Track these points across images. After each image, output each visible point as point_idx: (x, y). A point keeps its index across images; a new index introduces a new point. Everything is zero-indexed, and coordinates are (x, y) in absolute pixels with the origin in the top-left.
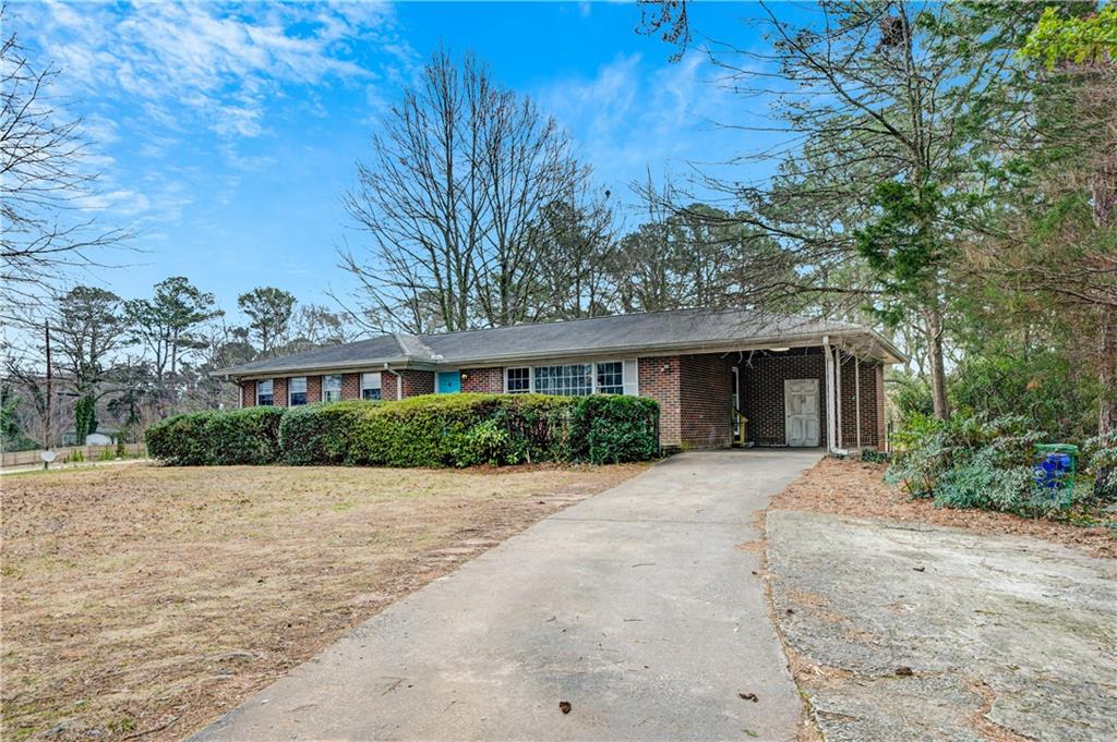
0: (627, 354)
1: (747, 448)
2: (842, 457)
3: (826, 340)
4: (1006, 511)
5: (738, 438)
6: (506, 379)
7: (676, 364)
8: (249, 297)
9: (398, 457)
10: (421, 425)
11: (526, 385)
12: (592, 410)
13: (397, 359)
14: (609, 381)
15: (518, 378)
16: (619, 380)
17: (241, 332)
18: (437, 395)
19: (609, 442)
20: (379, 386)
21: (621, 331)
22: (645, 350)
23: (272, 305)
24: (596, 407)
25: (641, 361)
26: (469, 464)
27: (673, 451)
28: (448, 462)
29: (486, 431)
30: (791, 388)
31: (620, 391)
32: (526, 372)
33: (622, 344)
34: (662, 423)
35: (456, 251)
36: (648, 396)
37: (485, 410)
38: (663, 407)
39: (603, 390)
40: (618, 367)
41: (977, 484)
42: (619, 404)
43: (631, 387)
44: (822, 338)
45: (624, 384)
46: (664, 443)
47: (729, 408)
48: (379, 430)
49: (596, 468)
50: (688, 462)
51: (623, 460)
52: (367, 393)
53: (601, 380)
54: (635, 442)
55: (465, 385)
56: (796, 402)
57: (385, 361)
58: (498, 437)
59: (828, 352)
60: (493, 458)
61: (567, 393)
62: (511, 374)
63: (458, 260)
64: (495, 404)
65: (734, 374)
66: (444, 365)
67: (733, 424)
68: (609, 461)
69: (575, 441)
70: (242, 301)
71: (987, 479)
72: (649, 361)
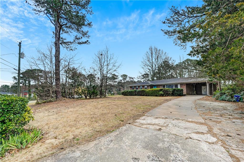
0: (179, 83)
1: (196, 95)
2: (209, 96)
3: (207, 81)
4: (227, 101)
5: (195, 94)
6: (162, 86)
7: (185, 84)
8: (122, 76)
9: (151, 95)
10: (153, 92)
11: (165, 87)
12: (174, 90)
13: (149, 84)
14: (176, 86)
15: (164, 86)
16: (177, 86)
17: (121, 80)
18: (153, 88)
19: (177, 94)
20: (147, 87)
21: (177, 80)
22: (181, 83)
23: (125, 76)
24: (175, 90)
25: (180, 84)
26: (159, 96)
27: (185, 95)
28: (156, 96)
29: (161, 92)
30: (203, 87)
31: (178, 88)
32: (165, 86)
33: (178, 82)
34: (184, 92)
35: (153, 70)
36: (181, 88)
37: (161, 90)
38: (184, 90)
39: (175, 88)
40: (177, 85)
41: (223, 98)
42: (178, 89)
43: (179, 87)
44: (206, 81)
45: (178, 87)
46: (184, 94)
47: (193, 90)
48: (148, 92)
49: (175, 97)
50: (187, 96)
51: (178, 96)
52: (145, 88)
53: (175, 87)
54: (180, 94)
55: (157, 87)
56: (204, 89)
57: (148, 85)
58: (163, 93)
59: (207, 83)
60: (162, 95)
61: (171, 88)
62: (163, 86)
63: (153, 71)
64: (162, 89)
65: (194, 85)
66: (154, 85)
67: (194, 92)
68: (177, 96)
69: (172, 94)
70: (121, 76)
71: (225, 97)
72: (182, 84)
